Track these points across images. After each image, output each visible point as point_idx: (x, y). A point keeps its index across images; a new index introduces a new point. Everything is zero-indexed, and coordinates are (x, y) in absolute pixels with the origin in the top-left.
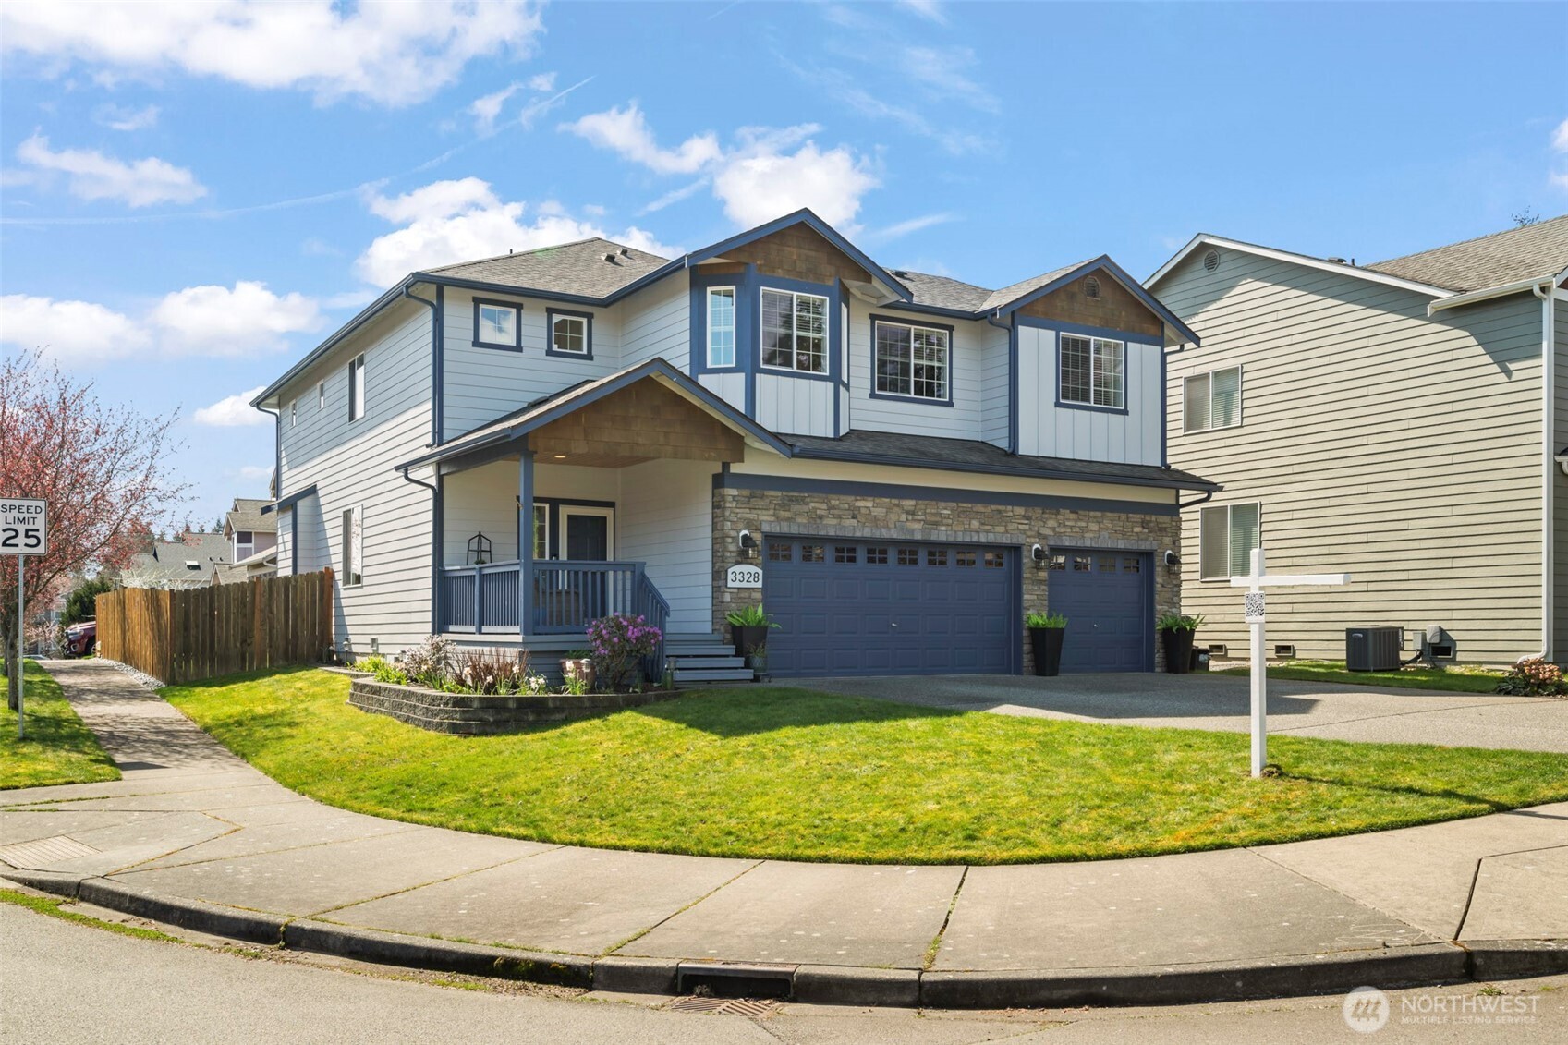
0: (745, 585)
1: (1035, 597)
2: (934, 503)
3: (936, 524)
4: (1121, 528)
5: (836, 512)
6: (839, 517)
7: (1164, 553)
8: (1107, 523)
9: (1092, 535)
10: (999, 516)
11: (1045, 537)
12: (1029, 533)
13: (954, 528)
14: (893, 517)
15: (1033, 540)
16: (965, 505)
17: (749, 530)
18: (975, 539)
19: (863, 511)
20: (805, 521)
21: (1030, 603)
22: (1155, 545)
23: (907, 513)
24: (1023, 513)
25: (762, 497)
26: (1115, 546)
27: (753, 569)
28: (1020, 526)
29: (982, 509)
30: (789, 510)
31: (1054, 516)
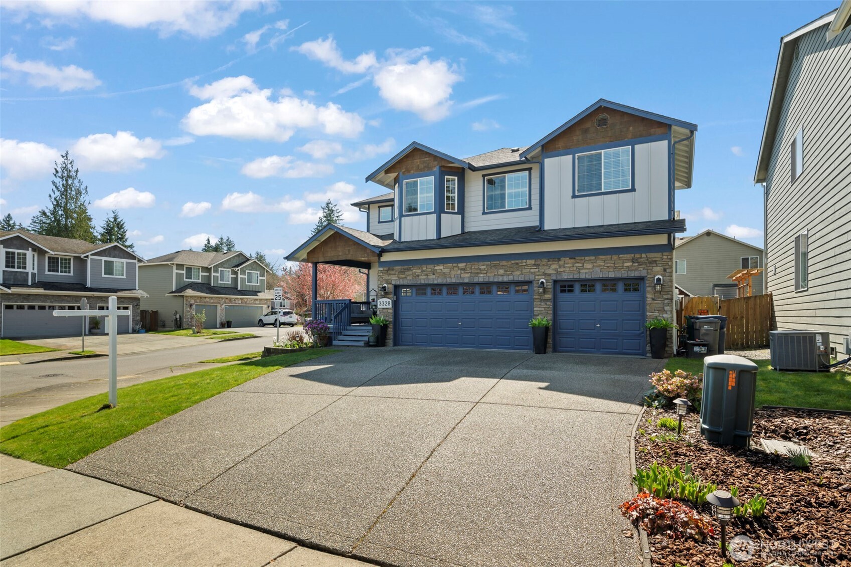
0: (385, 307)
1: (543, 309)
2: (476, 263)
3: (478, 273)
4: (612, 265)
5: (425, 273)
6: (427, 275)
7: (654, 277)
8: (600, 263)
9: (587, 271)
10: (517, 266)
11: (550, 275)
12: (538, 274)
13: (488, 274)
14: (453, 272)
15: (540, 277)
16: (495, 262)
17: (387, 284)
18: (500, 279)
19: (438, 271)
20: (411, 278)
21: (538, 312)
22: (644, 273)
23: (461, 269)
24: (533, 263)
25: (393, 270)
26: (607, 276)
27: (388, 300)
28: (532, 270)
29: (506, 264)
30: (404, 274)
31: (557, 262)
